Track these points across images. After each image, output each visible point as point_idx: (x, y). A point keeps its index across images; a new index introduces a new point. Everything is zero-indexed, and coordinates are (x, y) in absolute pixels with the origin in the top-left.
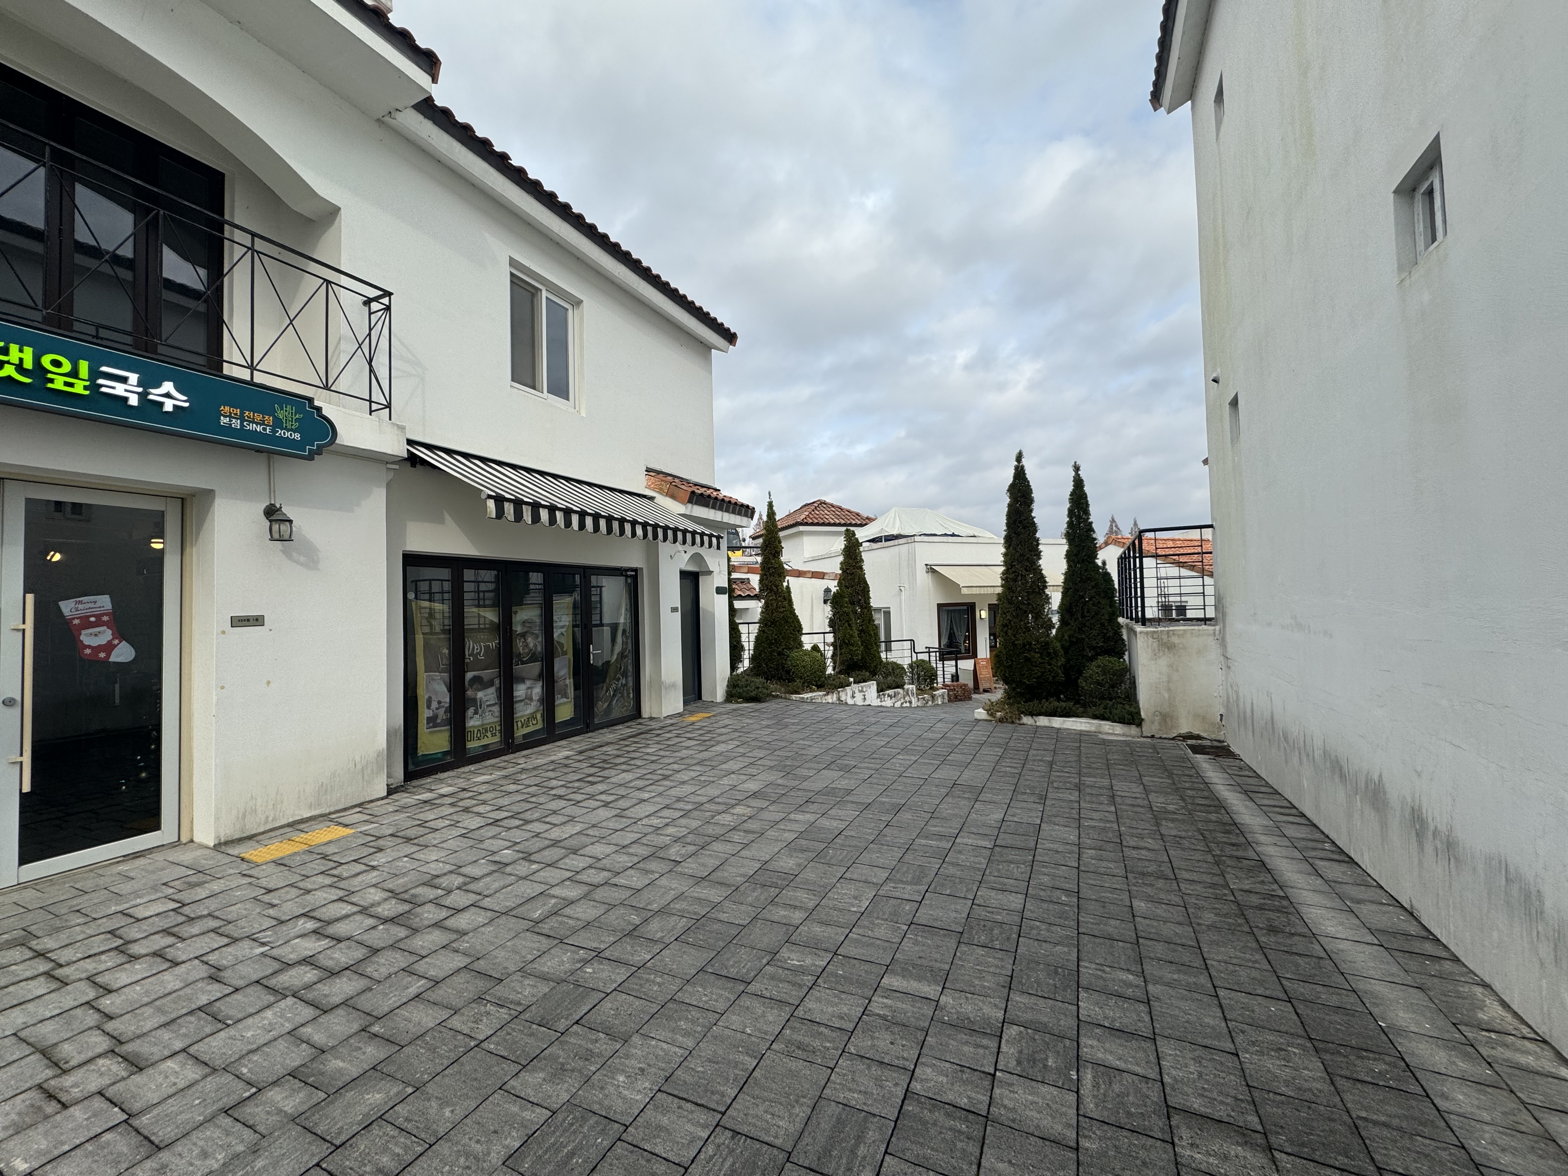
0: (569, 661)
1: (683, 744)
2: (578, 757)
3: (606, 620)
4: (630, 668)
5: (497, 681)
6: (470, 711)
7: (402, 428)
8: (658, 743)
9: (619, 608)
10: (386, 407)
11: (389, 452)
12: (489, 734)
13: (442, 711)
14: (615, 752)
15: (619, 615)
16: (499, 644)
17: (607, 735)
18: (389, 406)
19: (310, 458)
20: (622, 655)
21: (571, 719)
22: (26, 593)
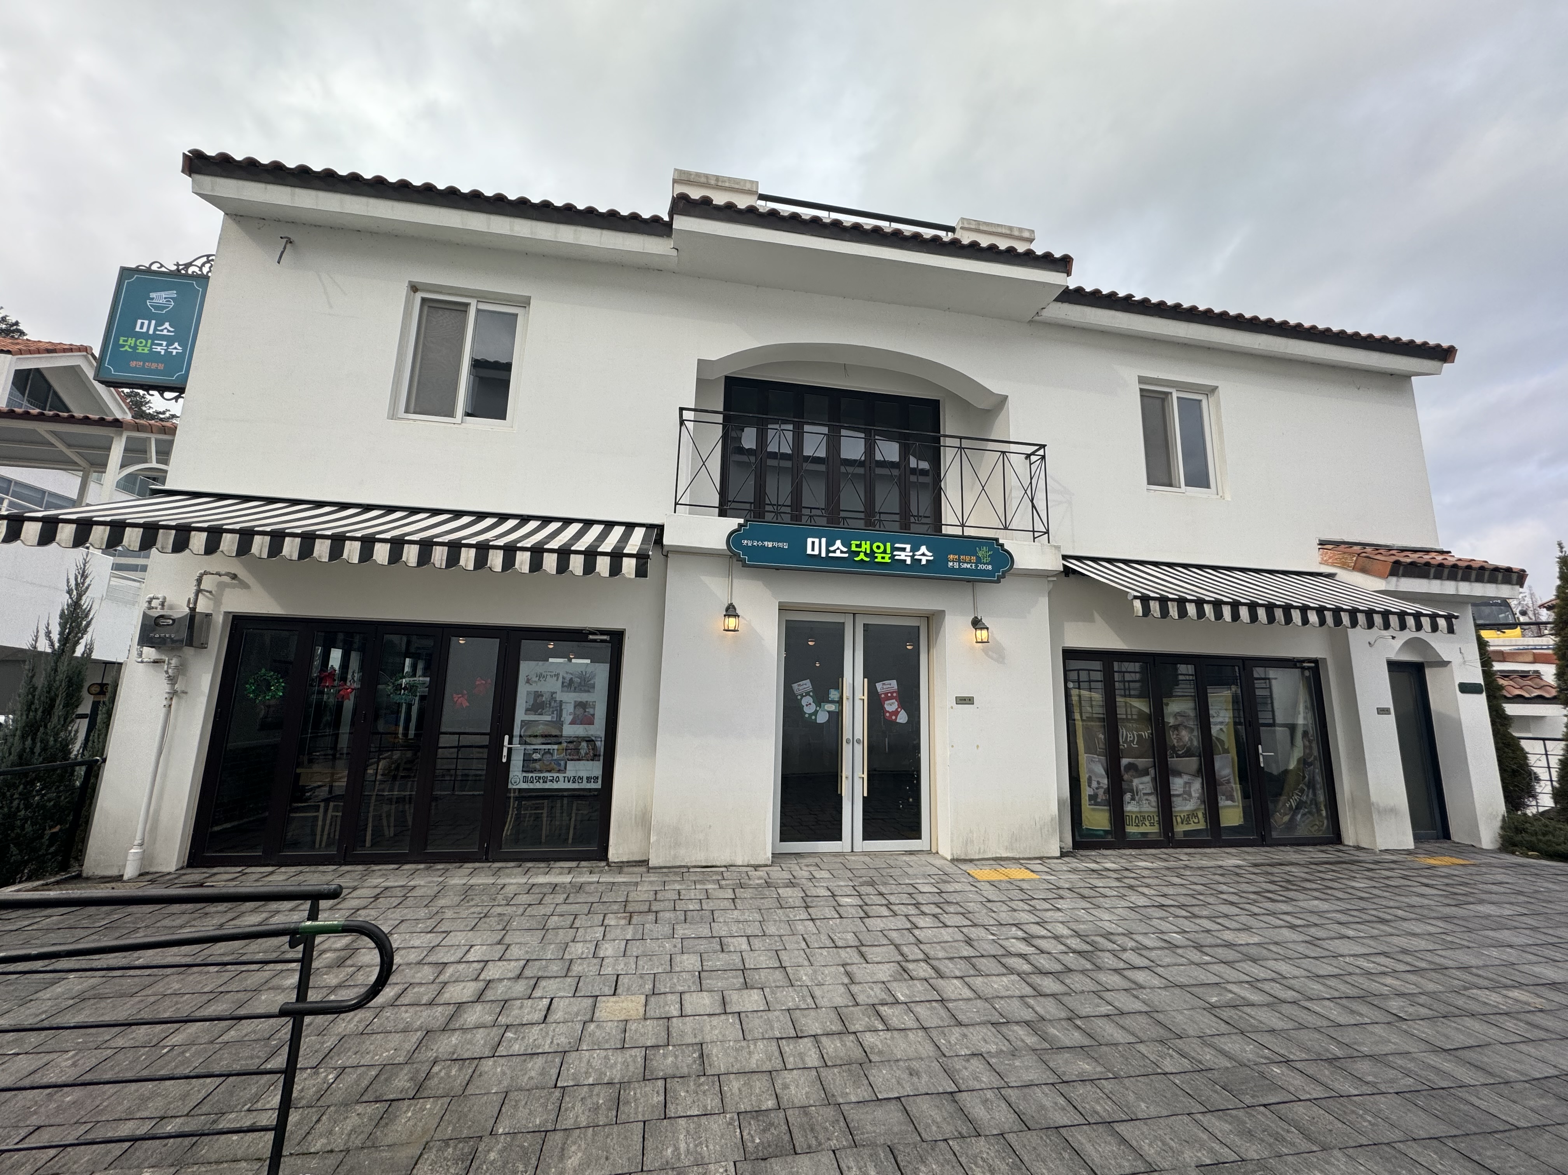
0: (1233, 759)
1: (1414, 889)
2: (1251, 869)
3: (1279, 719)
4: (1319, 778)
5: (1152, 771)
6: (1128, 796)
7: (1058, 548)
8: (1371, 879)
9: (1295, 705)
10: (1045, 533)
11: (1050, 569)
12: (1147, 823)
13: (1101, 792)
14: (1303, 875)
15: (1295, 714)
16: (1152, 734)
17: (1290, 854)
18: (1047, 532)
19: (998, 581)
20: (1304, 762)
21: (1240, 825)
22: (864, 678)
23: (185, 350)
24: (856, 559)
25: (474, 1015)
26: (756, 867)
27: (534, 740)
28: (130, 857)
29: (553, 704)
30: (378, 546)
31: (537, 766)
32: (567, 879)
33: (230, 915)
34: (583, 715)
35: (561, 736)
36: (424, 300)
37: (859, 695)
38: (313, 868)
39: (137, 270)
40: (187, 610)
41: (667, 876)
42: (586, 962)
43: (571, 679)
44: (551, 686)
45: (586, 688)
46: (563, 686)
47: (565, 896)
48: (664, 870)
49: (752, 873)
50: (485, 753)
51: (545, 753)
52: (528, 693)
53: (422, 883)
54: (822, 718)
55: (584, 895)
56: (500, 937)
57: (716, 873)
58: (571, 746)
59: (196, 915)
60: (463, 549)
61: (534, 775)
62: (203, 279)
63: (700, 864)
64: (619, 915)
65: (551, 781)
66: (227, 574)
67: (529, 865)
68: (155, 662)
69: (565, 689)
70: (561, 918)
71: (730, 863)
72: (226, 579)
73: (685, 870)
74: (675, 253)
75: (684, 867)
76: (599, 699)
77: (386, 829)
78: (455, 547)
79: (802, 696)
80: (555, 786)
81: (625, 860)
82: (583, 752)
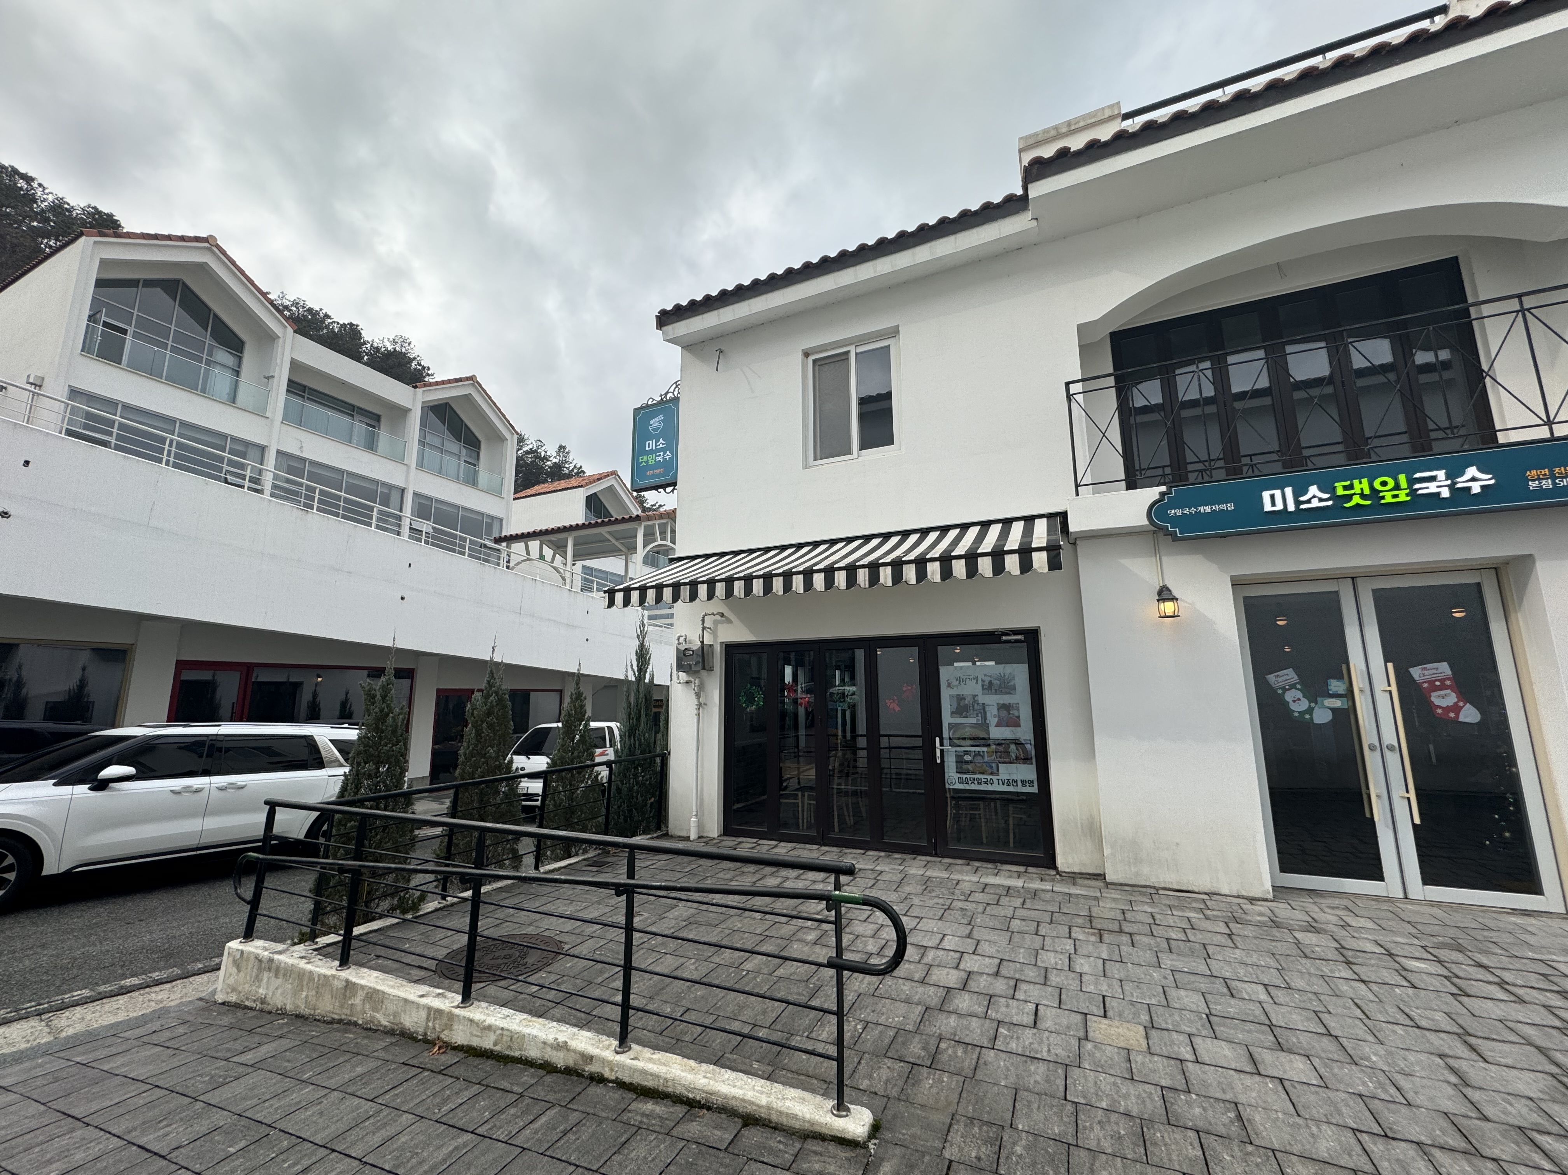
22: (1386, 661)
23: (673, 455)
24: (1346, 505)
25: (963, 1002)
26: (1252, 900)
27: (963, 742)
28: (692, 824)
29: (976, 707)
30: (815, 576)
31: (970, 767)
32: (1019, 883)
33: (758, 876)
34: (1009, 718)
35: (989, 739)
36: (814, 361)
37: (1380, 684)
38: (802, 845)
39: (642, 408)
40: (699, 643)
41: (1131, 894)
42: (1063, 974)
43: (990, 683)
44: (971, 689)
45: (1008, 691)
46: (983, 689)
47: (1021, 900)
48: (1126, 888)
49: (1247, 906)
50: (919, 754)
51: (975, 755)
52: (951, 697)
53: (887, 869)
54: (1322, 716)
55: (1041, 902)
56: (968, 932)
57: (1196, 900)
58: (1001, 748)
59: (737, 873)
60: (881, 568)
61: (968, 776)
62: (676, 400)
63: (1171, 886)
64: (1087, 930)
65: (985, 783)
66: (718, 614)
67: (977, 864)
68: (687, 682)
69: (986, 692)
70: (1024, 923)
71: (1213, 890)
72: (718, 617)
73: (1153, 891)
74: (1034, 223)
75: (1151, 887)
76: (1022, 699)
77: (847, 818)
78: (874, 568)
79: (1285, 690)
80: (990, 788)
81: (1077, 871)
82: (1013, 755)
